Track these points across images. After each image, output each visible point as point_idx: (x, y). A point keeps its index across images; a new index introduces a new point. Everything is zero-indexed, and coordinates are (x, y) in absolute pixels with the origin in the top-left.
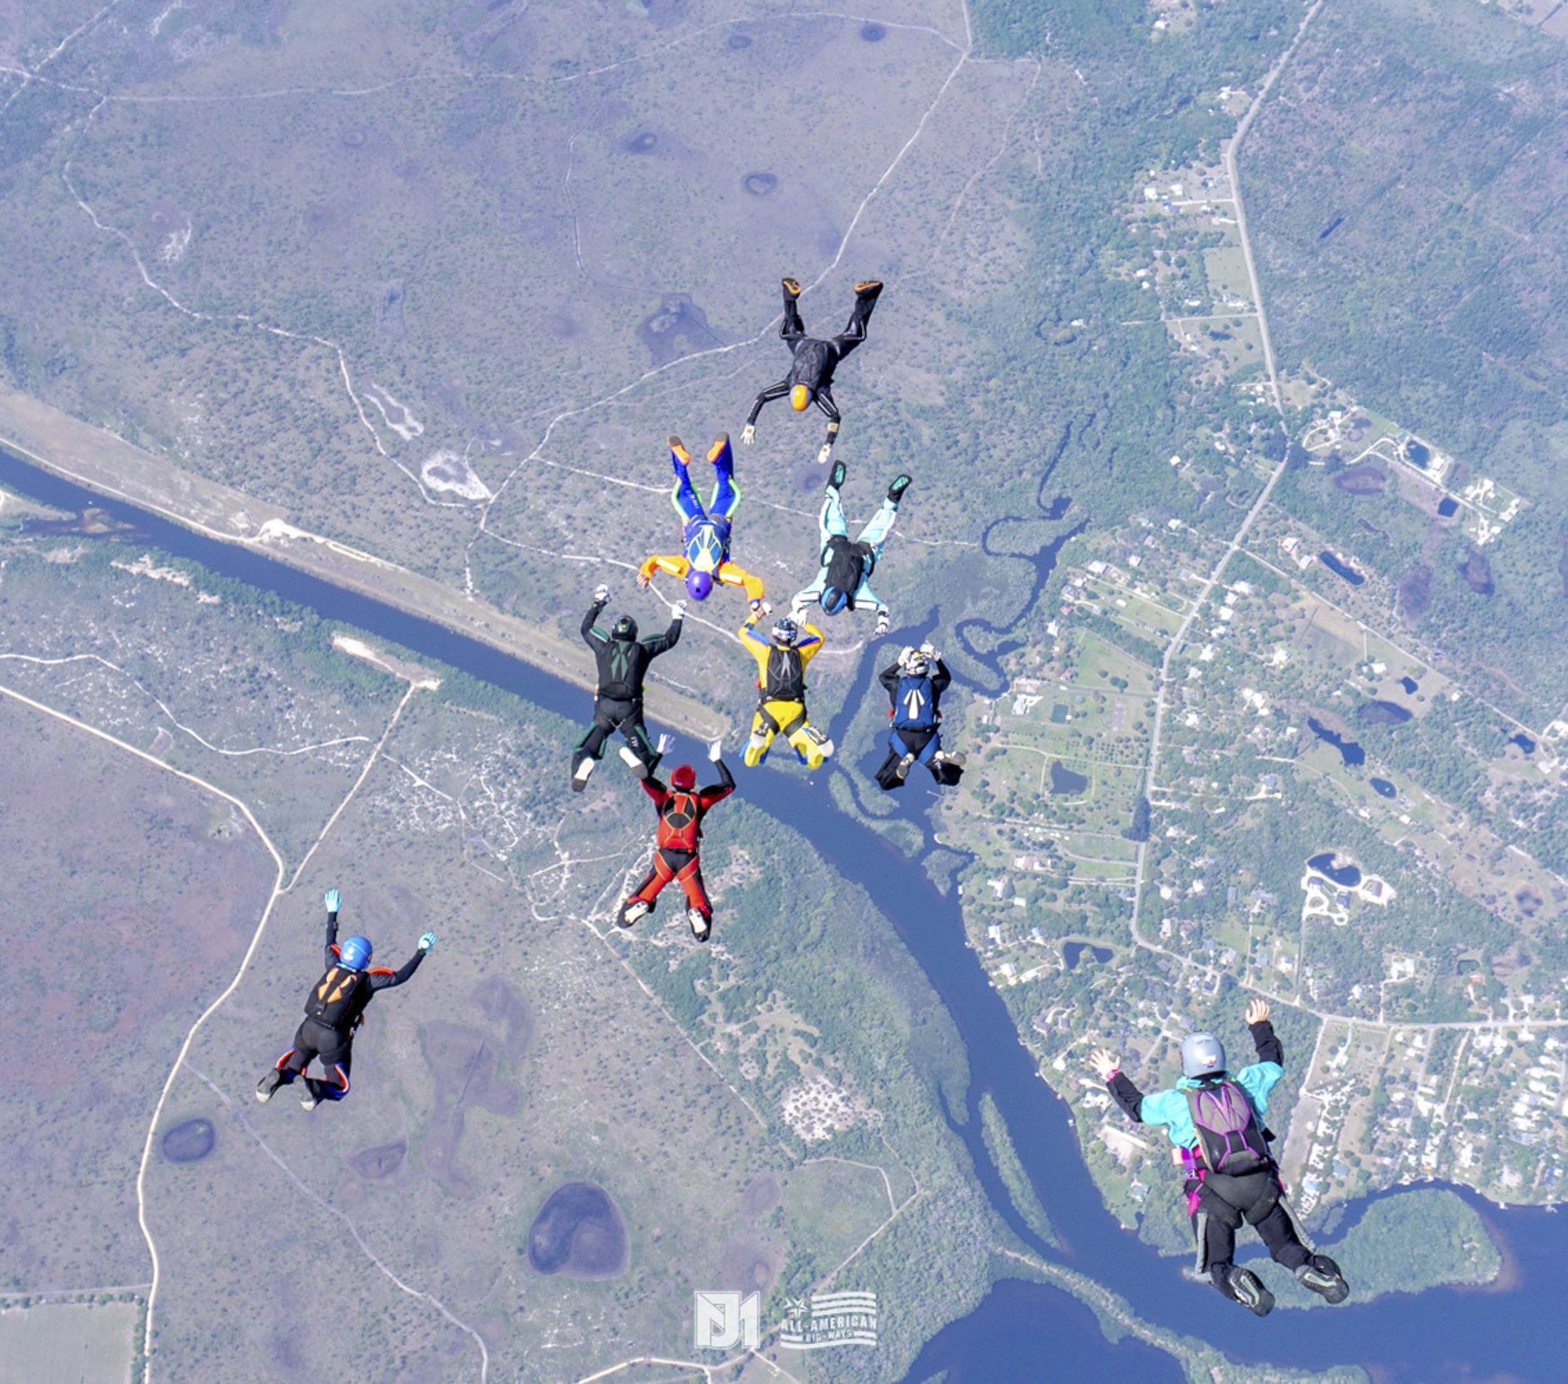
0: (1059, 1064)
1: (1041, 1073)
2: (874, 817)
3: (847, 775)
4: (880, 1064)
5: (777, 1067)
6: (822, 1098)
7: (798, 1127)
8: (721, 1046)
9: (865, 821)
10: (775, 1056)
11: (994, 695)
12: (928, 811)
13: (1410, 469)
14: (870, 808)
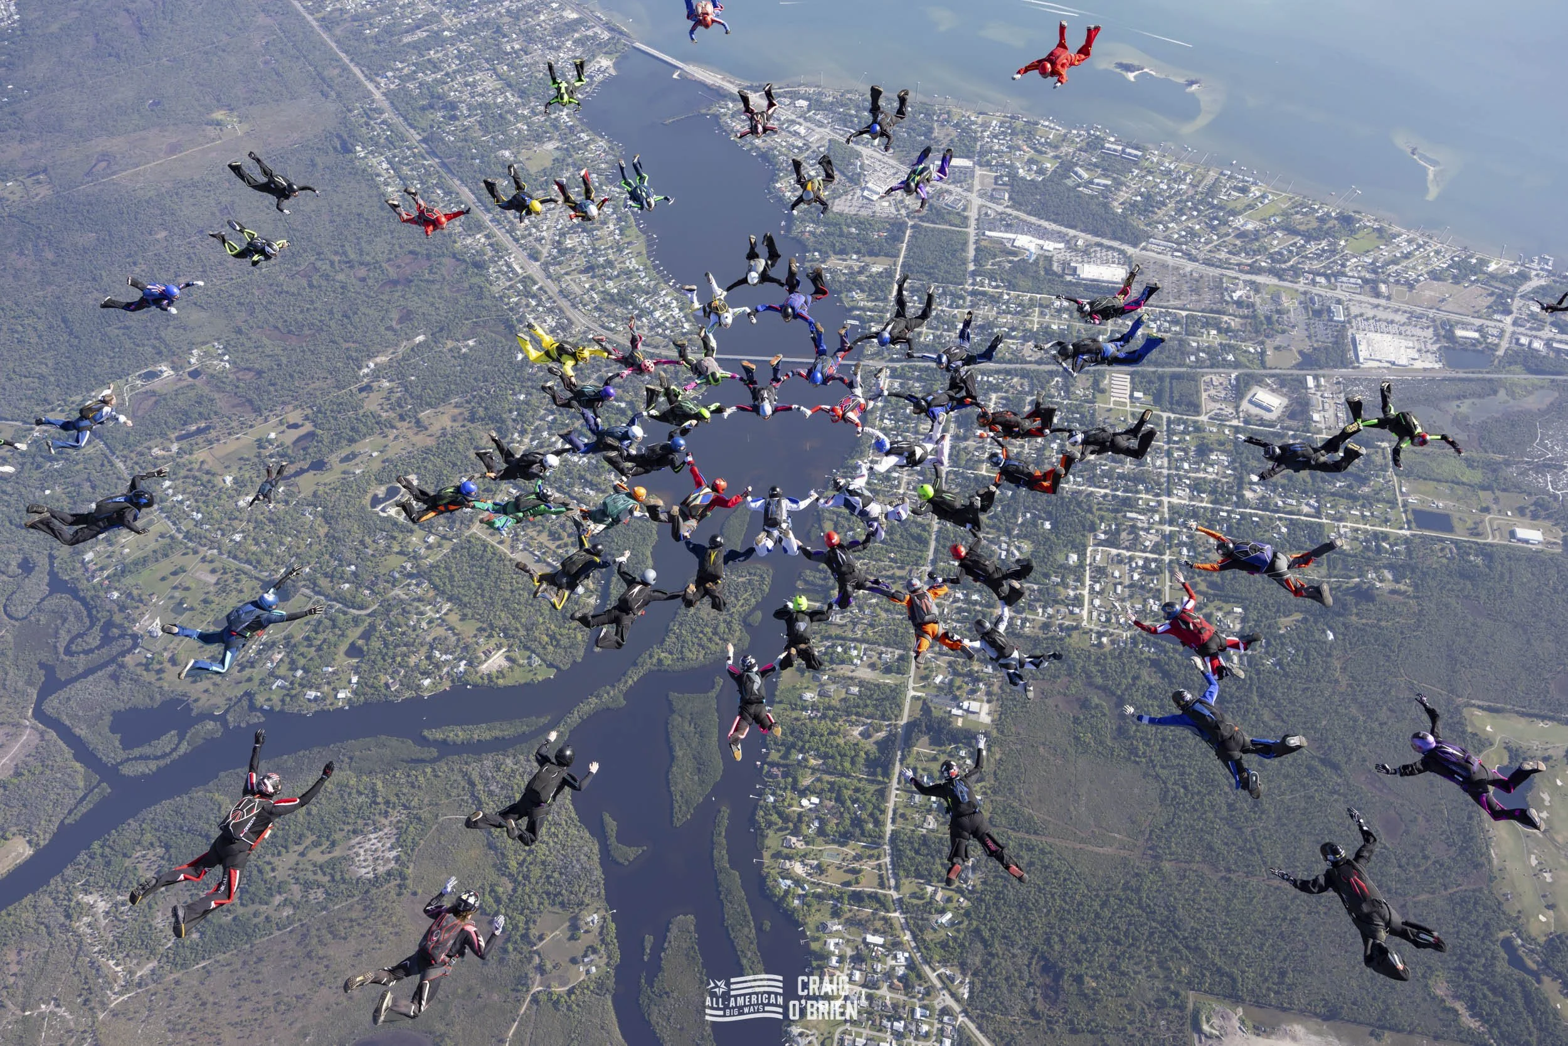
0: (427, 682)
1: (426, 695)
2: (174, 750)
3: (128, 760)
4: (361, 799)
5: (324, 874)
6: (367, 846)
7: (381, 870)
8: (288, 912)
9: (175, 755)
10: (315, 873)
11: (135, 645)
12: (194, 714)
13: (155, 384)
14: (168, 750)
